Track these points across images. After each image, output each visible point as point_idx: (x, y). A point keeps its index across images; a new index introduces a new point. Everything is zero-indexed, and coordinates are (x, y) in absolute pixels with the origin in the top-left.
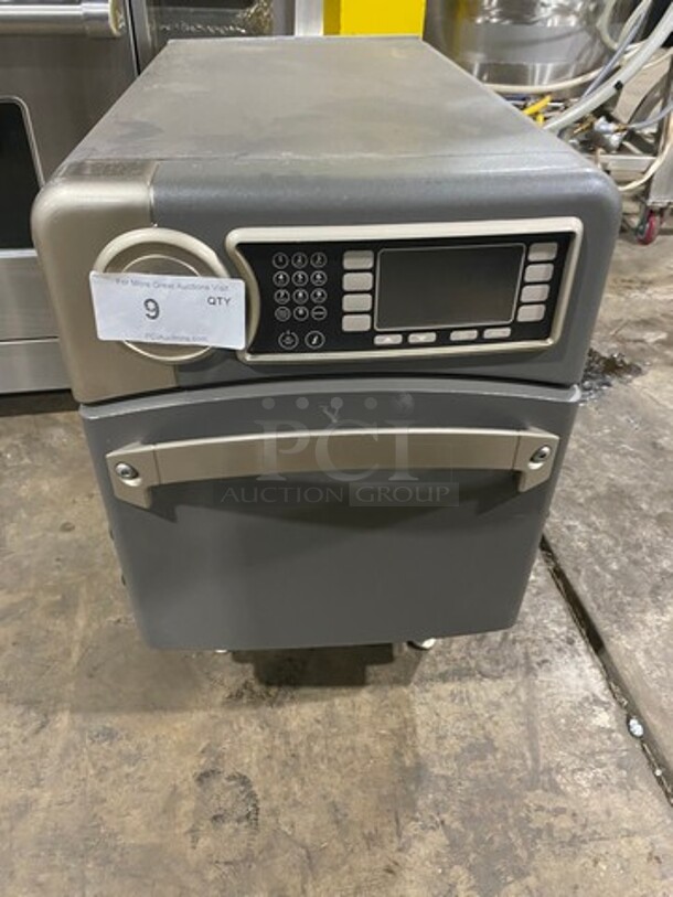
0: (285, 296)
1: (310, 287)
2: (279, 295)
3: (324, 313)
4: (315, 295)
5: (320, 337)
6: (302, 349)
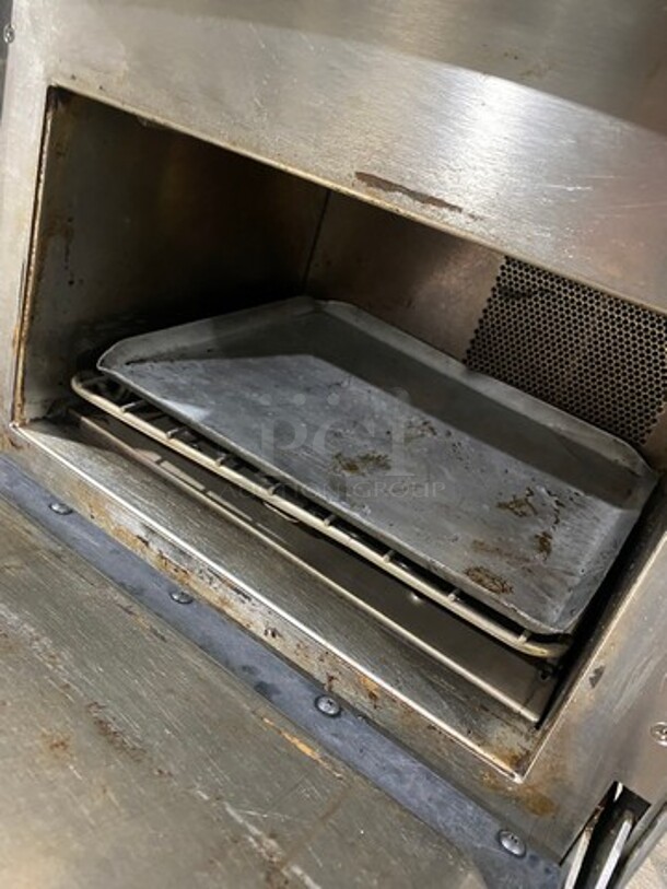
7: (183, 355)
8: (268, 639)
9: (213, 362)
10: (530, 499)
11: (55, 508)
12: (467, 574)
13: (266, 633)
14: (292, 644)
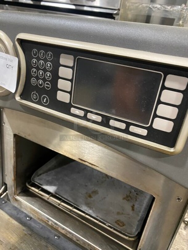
0: (35, 72)
1: (45, 70)
2: (33, 71)
3: (50, 86)
4: (47, 75)
5: (47, 99)
6: (39, 103)
7: (49, 170)
8: (77, 241)
9: (56, 170)
10: (130, 195)
11: (28, 219)
12: (116, 222)
13: (76, 240)
14: (82, 242)
